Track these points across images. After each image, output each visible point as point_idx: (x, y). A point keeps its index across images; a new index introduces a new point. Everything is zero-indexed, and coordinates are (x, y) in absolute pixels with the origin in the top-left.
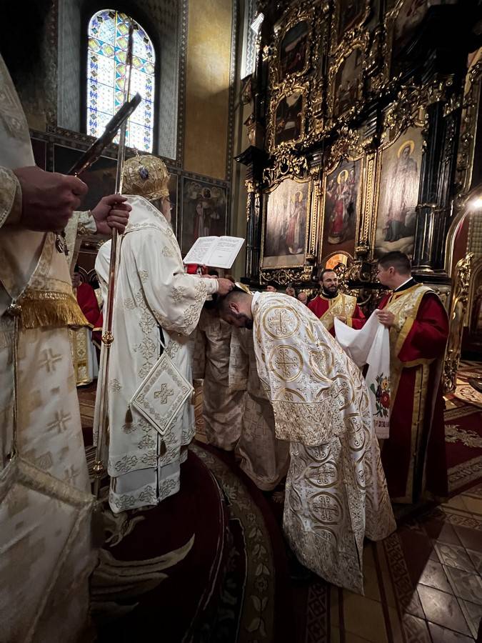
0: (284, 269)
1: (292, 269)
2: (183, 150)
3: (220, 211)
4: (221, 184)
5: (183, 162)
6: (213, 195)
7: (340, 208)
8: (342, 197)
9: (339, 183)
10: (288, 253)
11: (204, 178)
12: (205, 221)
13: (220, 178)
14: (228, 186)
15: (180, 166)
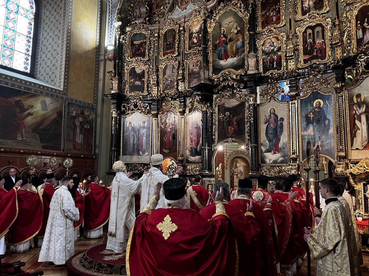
0: (136, 163)
1: (142, 164)
2: (68, 85)
3: (90, 123)
4: (91, 105)
5: (67, 92)
6: (86, 113)
7: (169, 135)
8: (169, 130)
9: (167, 123)
10: (139, 154)
11: (80, 102)
12: (81, 130)
13: (89, 102)
14: (95, 107)
15: (65, 94)
